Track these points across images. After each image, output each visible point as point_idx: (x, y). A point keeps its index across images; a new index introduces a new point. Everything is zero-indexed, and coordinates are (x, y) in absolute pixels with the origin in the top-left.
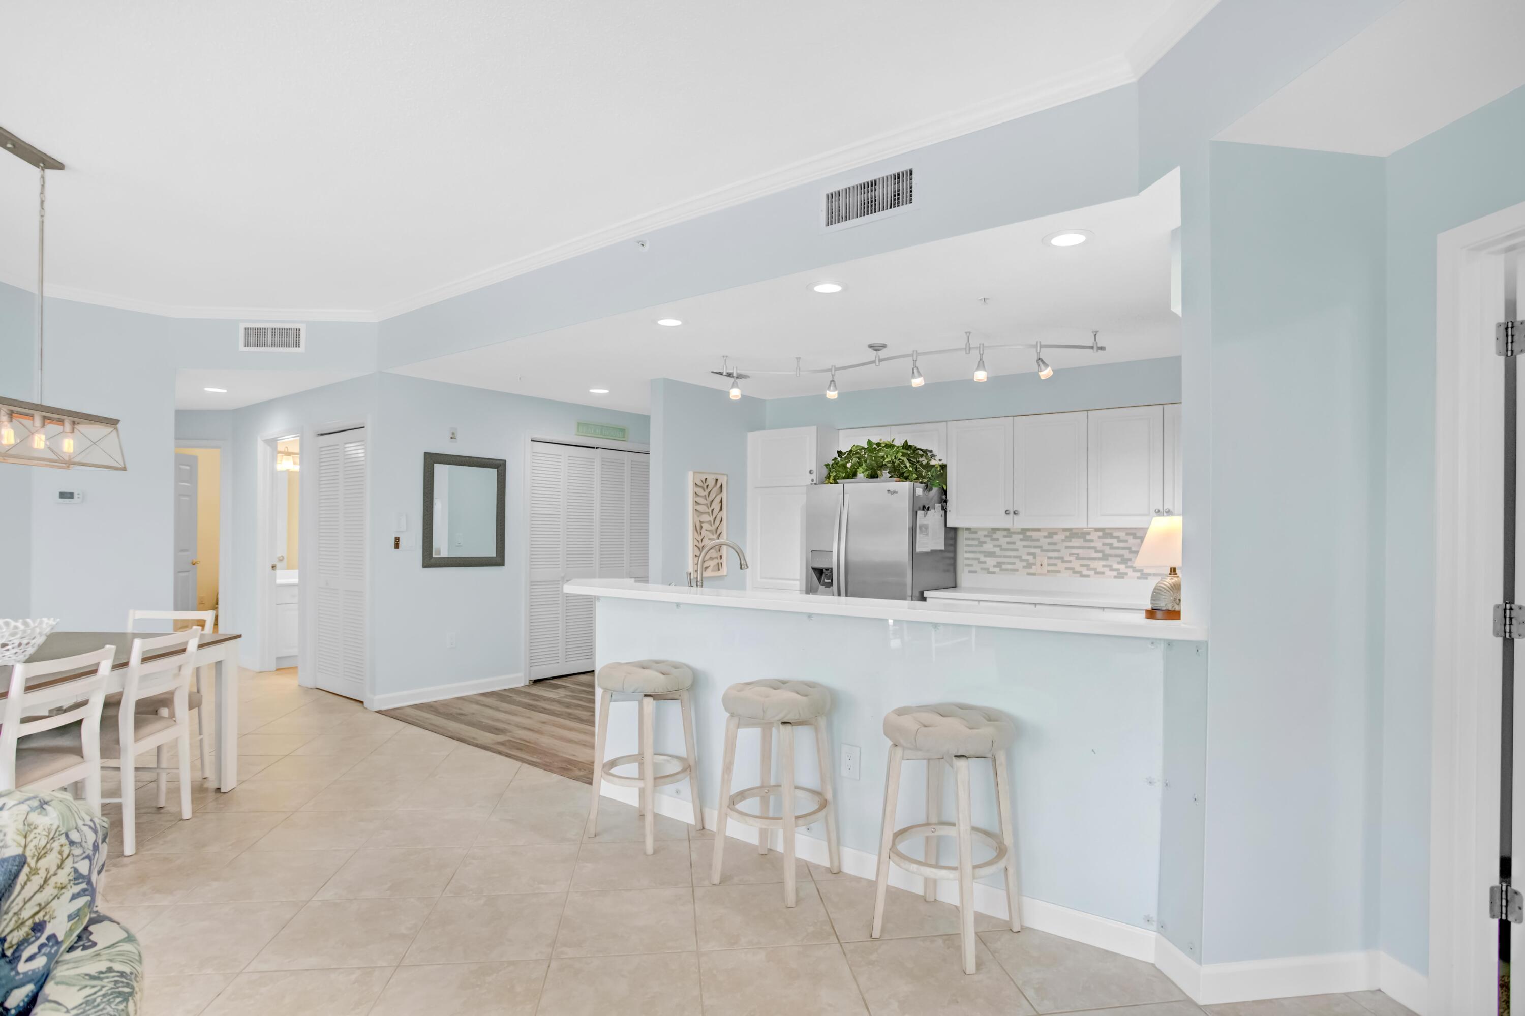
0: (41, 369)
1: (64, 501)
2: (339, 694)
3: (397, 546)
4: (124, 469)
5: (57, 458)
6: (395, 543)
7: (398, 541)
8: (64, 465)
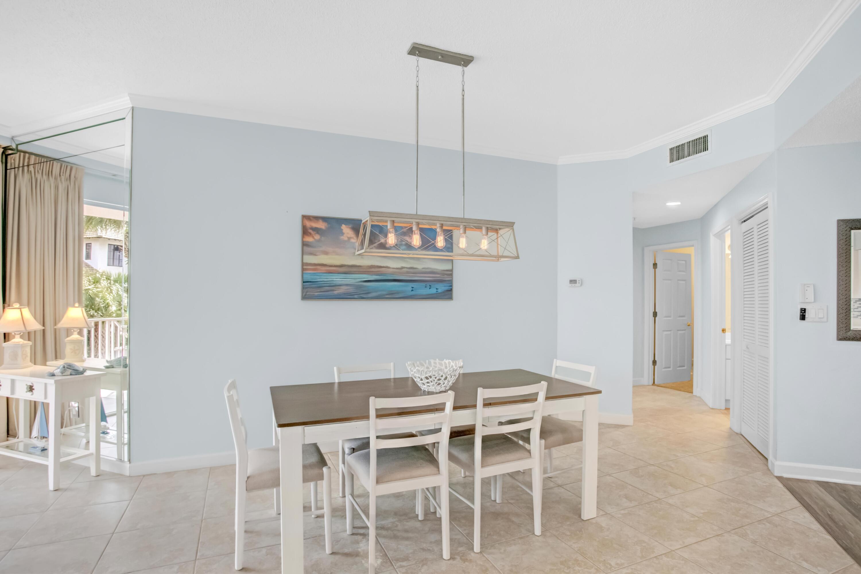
0: (464, 195)
1: (572, 285)
2: (755, 446)
3: (803, 317)
4: (517, 257)
5: (488, 254)
6: (801, 315)
7: (805, 312)
8: (494, 258)
